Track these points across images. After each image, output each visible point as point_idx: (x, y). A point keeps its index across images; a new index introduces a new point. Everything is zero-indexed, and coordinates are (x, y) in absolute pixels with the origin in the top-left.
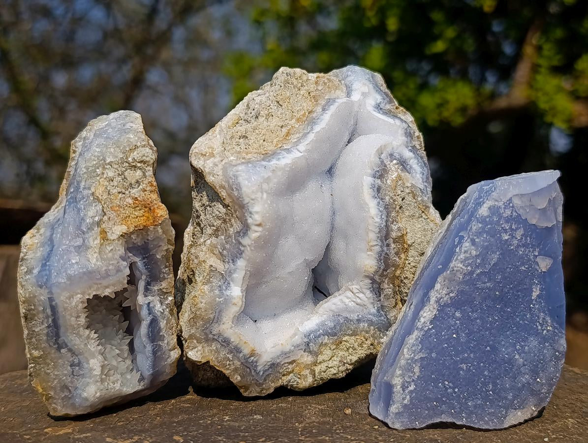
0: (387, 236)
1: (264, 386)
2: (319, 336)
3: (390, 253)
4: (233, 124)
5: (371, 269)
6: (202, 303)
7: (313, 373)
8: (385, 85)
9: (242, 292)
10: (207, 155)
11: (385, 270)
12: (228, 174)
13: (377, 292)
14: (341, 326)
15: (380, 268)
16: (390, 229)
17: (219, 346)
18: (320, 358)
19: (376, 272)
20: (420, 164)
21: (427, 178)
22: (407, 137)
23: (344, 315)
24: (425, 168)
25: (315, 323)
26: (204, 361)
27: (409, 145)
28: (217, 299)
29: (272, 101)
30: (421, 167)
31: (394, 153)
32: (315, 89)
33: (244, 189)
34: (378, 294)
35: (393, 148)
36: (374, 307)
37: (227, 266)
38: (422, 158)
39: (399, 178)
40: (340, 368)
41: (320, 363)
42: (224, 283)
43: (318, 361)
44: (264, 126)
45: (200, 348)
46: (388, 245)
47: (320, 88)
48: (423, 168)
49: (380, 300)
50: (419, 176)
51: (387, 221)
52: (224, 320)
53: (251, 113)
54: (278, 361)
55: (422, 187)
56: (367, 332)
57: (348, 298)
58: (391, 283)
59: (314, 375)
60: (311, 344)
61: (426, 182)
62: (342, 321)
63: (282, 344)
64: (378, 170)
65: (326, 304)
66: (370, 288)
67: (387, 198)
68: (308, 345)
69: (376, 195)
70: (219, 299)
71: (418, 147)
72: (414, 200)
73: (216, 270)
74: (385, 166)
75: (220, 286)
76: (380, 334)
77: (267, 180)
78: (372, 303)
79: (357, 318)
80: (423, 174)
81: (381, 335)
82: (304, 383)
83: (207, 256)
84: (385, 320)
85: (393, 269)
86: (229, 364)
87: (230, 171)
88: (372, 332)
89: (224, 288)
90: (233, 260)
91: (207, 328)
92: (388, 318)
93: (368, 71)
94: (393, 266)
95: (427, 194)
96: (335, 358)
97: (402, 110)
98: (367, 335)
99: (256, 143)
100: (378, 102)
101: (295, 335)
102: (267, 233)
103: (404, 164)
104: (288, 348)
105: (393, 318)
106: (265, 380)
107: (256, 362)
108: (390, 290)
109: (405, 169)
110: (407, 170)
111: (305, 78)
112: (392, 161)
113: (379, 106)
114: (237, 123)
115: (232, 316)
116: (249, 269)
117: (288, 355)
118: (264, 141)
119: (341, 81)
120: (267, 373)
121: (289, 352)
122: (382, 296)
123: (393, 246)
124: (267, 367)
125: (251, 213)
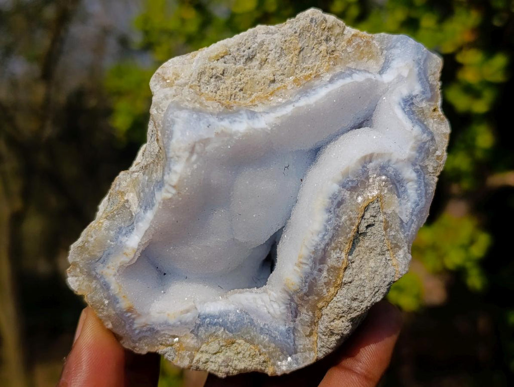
0: (323, 260)
1: (137, 344)
2: (215, 324)
3: (320, 280)
4: (217, 56)
5: (292, 286)
6: (92, 237)
7: (192, 357)
8: (438, 75)
9: (139, 245)
10: (168, 81)
11: (307, 295)
12: (168, 115)
13: (293, 312)
14: (241, 326)
15: (302, 290)
16: (327, 254)
17: (99, 287)
18: (204, 347)
19: (296, 292)
20: (419, 192)
21: (420, 212)
22: (420, 153)
23: (252, 316)
24: (424, 199)
25: (219, 308)
26: (79, 293)
27: (417, 163)
28: (109, 241)
29: (276, 46)
30: (420, 196)
31: (389, 166)
32: (344, 48)
33: (174, 141)
34: (294, 314)
35: (389, 161)
36: (286, 325)
37: (139, 210)
38: (426, 185)
39: (379, 198)
40: (221, 368)
41: (202, 352)
42: (128, 226)
43: (201, 349)
44: (250, 74)
45: (81, 278)
46: (320, 271)
47: (349, 50)
48: (421, 198)
49: (295, 321)
50: (410, 205)
51: (328, 244)
52: (109, 265)
53: (244, 51)
54: (159, 329)
55: (405, 219)
56: (265, 347)
57: (263, 301)
58: (311, 310)
59: (192, 360)
60: (201, 329)
61: (416, 216)
62: (246, 321)
63: (168, 315)
64: (355, 179)
65: (240, 295)
66: (287, 304)
67: (344, 218)
68: (198, 328)
69: (332, 209)
70: (111, 241)
71: (430, 169)
72: (384, 232)
73: (129, 208)
74: (368, 178)
75: (120, 228)
76: (279, 355)
77: (205, 142)
78: (285, 320)
79: (262, 326)
80: (418, 205)
81: (281, 358)
82: (179, 362)
83: (129, 189)
84: (291, 344)
85: (316, 298)
86: (102, 309)
87: (171, 114)
88: (271, 349)
89: (124, 232)
90: (146, 207)
91: (90, 264)
92: (294, 345)
93: (425, 49)
94: (317, 295)
95: (409, 231)
96: (221, 355)
97: (439, 116)
98: (264, 350)
99: (228, 90)
100: (414, 93)
101: (188, 311)
102: (180, 199)
103: (398, 184)
104: (172, 321)
105: (302, 346)
106: (140, 339)
107: (134, 319)
108: (308, 317)
109: (397, 189)
110: (398, 193)
111: (337, 30)
112: (380, 175)
113: (412, 99)
114: (223, 57)
115: (119, 265)
116: (153, 226)
117: (170, 328)
118: (241, 90)
119: (383, 49)
120: (144, 334)
121: (173, 326)
122: (298, 318)
123: (325, 274)
124: (145, 329)
125: (170, 170)
